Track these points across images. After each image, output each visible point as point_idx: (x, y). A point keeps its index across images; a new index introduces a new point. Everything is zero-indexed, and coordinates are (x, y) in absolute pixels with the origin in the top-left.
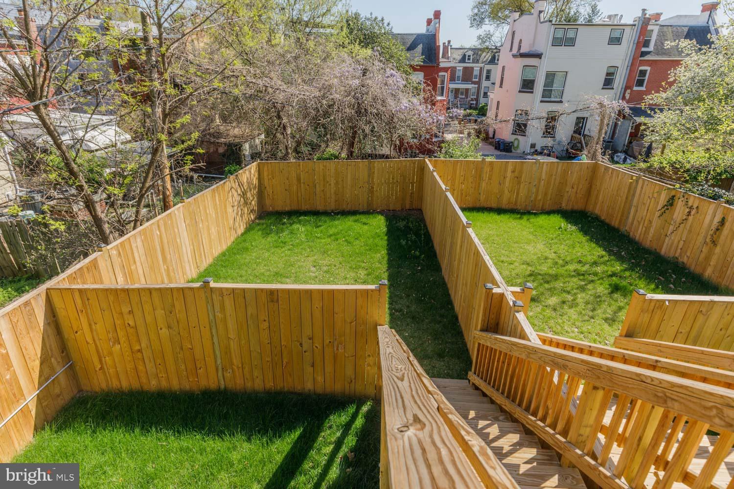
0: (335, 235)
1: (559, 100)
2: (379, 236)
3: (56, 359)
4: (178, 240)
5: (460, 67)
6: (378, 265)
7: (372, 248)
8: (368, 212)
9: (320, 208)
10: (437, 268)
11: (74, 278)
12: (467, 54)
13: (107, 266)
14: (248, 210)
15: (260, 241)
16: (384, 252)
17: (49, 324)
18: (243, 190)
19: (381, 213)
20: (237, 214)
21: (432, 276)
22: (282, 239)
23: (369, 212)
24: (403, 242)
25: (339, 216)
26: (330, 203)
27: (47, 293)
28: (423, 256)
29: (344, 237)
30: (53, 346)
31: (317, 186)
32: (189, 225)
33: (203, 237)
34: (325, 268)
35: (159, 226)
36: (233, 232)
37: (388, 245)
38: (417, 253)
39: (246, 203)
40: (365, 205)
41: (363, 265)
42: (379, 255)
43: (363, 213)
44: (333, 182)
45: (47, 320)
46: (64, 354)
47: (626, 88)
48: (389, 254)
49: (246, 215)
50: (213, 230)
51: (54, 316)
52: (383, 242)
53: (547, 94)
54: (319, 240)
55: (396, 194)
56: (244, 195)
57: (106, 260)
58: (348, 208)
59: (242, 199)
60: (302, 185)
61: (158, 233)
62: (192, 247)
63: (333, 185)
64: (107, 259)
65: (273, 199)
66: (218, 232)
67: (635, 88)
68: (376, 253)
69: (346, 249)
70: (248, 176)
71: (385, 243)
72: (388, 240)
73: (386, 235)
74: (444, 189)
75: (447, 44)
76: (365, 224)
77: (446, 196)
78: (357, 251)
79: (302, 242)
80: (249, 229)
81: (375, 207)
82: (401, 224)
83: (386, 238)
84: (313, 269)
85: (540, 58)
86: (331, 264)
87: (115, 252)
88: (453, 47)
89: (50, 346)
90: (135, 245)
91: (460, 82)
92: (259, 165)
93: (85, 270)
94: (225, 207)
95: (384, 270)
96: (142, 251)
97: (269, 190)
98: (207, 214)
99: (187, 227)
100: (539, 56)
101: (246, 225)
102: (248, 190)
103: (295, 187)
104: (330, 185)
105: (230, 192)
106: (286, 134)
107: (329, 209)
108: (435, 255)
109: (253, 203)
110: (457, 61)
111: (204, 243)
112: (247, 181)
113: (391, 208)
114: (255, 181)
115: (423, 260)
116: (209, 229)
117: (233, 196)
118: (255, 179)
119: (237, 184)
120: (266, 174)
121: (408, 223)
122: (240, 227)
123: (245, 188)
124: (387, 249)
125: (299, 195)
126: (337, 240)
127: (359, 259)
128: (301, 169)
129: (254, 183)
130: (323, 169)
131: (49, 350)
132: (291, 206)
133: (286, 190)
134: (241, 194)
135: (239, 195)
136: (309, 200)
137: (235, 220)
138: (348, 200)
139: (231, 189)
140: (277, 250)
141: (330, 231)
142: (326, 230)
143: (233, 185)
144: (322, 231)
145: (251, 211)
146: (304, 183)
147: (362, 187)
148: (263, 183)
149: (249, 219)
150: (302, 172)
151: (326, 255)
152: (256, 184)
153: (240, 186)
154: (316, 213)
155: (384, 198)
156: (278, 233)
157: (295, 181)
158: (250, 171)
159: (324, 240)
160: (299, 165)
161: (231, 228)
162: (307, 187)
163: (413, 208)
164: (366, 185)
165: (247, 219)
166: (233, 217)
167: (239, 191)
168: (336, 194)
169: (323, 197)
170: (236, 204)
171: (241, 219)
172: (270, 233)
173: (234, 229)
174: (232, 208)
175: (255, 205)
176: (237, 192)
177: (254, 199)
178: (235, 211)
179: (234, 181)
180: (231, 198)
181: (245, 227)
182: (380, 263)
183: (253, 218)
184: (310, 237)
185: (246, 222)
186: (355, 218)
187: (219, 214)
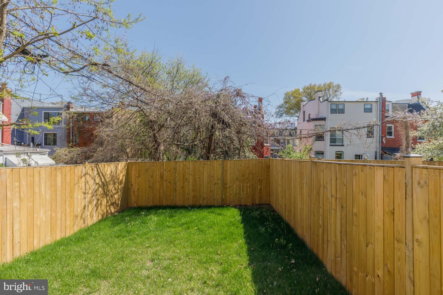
0: (186, 223)
1: (341, 144)
2: (234, 225)
6: (236, 258)
7: (228, 237)
9: (179, 203)
14: (107, 202)
15: (107, 231)
16: (242, 241)
18: (103, 180)
19: (235, 207)
20: (90, 202)
22: (129, 228)
23: (223, 205)
24: (263, 230)
25: (195, 209)
26: (188, 199)
28: (291, 245)
29: (197, 226)
31: (177, 184)
34: (166, 263)
37: (245, 233)
38: (283, 241)
39: (106, 194)
40: (220, 201)
41: (216, 257)
42: (236, 245)
43: (219, 207)
44: (191, 179)
47: (382, 137)
48: (248, 243)
49: (103, 207)
52: (240, 230)
53: (333, 141)
54: (168, 230)
55: (247, 190)
56: (104, 185)
58: (205, 203)
59: (100, 189)
60: (164, 182)
63: (191, 182)
65: (138, 195)
67: (388, 137)
68: (232, 242)
69: (197, 238)
70: (113, 169)
71: (242, 231)
72: (245, 227)
73: (242, 223)
76: (220, 214)
78: (210, 240)
79: (150, 231)
80: (100, 221)
81: (228, 201)
82: (256, 214)
83: (242, 226)
84: (149, 264)
85: (325, 120)
92: (128, 165)
94: (72, 191)
95: (245, 265)
97: (135, 187)
100: (324, 119)
101: (103, 216)
102: (111, 183)
103: (158, 185)
104: (189, 182)
107: (186, 204)
109: (116, 196)
112: (110, 174)
113: (243, 204)
114: (122, 177)
115: (293, 251)
117: (86, 182)
118: (121, 175)
119: (96, 172)
122: (92, 217)
123: (107, 180)
124: (245, 238)
125: (162, 191)
126: (189, 228)
127: (211, 250)
128: (164, 168)
129: (121, 178)
130: (183, 168)
132: (153, 203)
133: (150, 187)
134: (101, 183)
135: (97, 184)
136: (170, 196)
137: (85, 208)
138: (205, 196)
139: (85, 174)
140: (117, 240)
141: (183, 220)
142: (180, 219)
143: (90, 172)
144: (174, 221)
145: (112, 204)
146: (166, 181)
147: (216, 184)
148: (129, 180)
149: (107, 211)
150: (165, 170)
151: (172, 245)
152: (122, 180)
153: (99, 176)
154: (174, 207)
155: (236, 195)
156: (128, 223)
157: (158, 179)
158: (116, 167)
159: (174, 229)
160: (163, 165)
161: (77, 216)
162: (169, 185)
163: (263, 203)
164: (220, 182)
165: (105, 211)
166: (83, 205)
167: (98, 180)
168: (194, 190)
169: (182, 193)
170: (90, 192)
171: (95, 209)
172: (120, 223)
173: (81, 218)
174: (83, 195)
175: (118, 199)
176: (95, 180)
177: (117, 192)
178: (87, 199)
179: (92, 169)
180: (83, 185)
181: (100, 217)
182: (239, 255)
183: (113, 210)
184: (160, 226)
185: (102, 213)
186: (210, 210)
187: (59, 197)
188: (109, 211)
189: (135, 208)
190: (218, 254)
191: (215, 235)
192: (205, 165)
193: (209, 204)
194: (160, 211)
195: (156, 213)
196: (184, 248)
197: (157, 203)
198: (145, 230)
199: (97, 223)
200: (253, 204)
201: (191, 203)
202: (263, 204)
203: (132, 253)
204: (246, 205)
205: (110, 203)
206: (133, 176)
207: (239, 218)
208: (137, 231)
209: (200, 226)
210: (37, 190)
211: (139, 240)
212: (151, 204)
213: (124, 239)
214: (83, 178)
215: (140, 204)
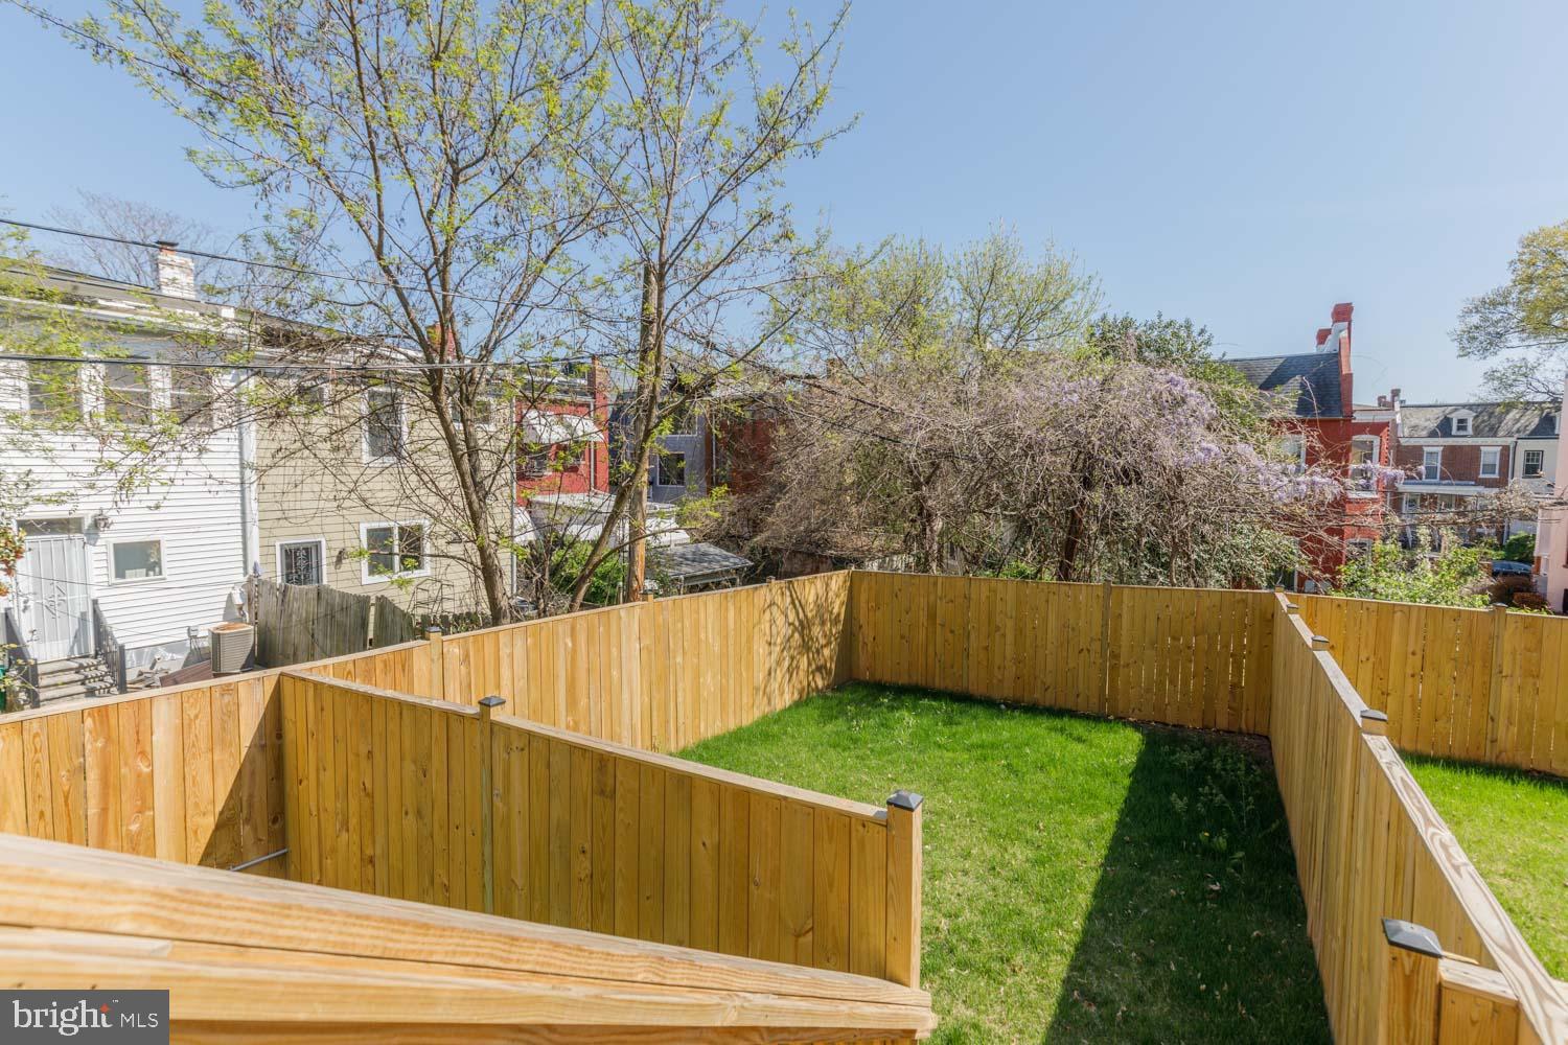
0: (982, 746)
2: (1108, 774)
3: (255, 829)
4: (615, 673)
5: (1436, 446)
6: (1077, 846)
7: (1085, 801)
8: (1097, 718)
9: (977, 688)
10: (1292, 908)
11: (349, 673)
12: (1455, 418)
13: (431, 671)
14: (809, 664)
15: (812, 729)
16: (1109, 816)
17: (263, 747)
18: (801, 615)
19: (1136, 726)
20: (779, 663)
21: (1261, 924)
22: (855, 732)
23: (1100, 716)
24: (1180, 804)
25: (1017, 713)
26: (1001, 682)
27: (278, 682)
28: (1240, 854)
29: (1006, 758)
30: (256, 800)
31: (972, 637)
32: (649, 652)
33: (680, 685)
35: (573, 629)
36: (761, 700)
37: (1125, 801)
38: (1221, 842)
39: (806, 647)
40: (1094, 700)
41: (1030, 833)
42: (1091, 821)
43: (1086, 717)
44: (1010, 629)
45: (261, 739)
46: (277, 826)
48: (1121, 824)
49: (802, 673)
50: (709, 681)
51: (280, 736)
52: (1116, 791)
54: (937, 753)
55: (1185, 683)
56: (804, 626)
57: (432, 660)
58: (1048, 700)
59: (796, 635)
60: (939, 628)
61: (570, 644)
62: (647, 700)
63: (1010, 638)
64: (435, 658)
65: (874, 652)
66: (723, 689)
68: (1083, 812)
69: (1003, 786)
70: (821, 592)
71: (1120, 794)
72: (1131, 789)
73: (1131, 775)
74: (1309, 643)
75: (1389, 399)
76: (1079, 740)
77: (1316, 661)
78: (1029, 796)
79: (898, 747)
80: (797, 705)
81: (1121, 706)
82: (1184, 758)
83: (1127, 782)
86: (944, 811)
87: (457, 650)
88: (1408, 403)
89: (251, 796)
90: (508, 651)
91: (1437, 480)
92: (852, 577)
93: (379, 666)
94: (750, 639)
95: (1092, 863)
96: (520, 668)
97: (867, 634)
98: (699, 640)
99: (644, 653)
101: (801, 694)
102: (817, 621)
103: (922, 636)
104: (1004, 636)
105: (768, 612)
106: (931, 530)
107: (996, 695)
108: (1288, 864)
109: (826, 652)
110: (1424, 433)
111: (680, 700)
112: (816, 602)
113: (1170, 720)
114: (838, 607)
115: (1238, 868)
116: (697, 675)
117: (773, 621)
118: (838, 602)
119: (789, 600)
120: (863, 597)
121: (1210, 758)
122: (782, 694)
123: (810, 615)
124: (1120, 811)
125: (931, 651)
126: (986, 759)
127: (1025, 817)
128: (939, 593)
129: (835, 611)
130: (989, 598)
131: (245, 804)
132: (910, 676)
133: (902, 637)
134: (797, 623)
135: (790, 624)
136: (952, 667)
137: (770, 674)
138: (1049, 680)
139: (770, 606)
140: (832, 752)
141: (975, 738)
142: (968, 734)
143: (778, 599)
144: (954, 735)
145: (819, 669)
146: (943, 626)
147: (1085, 651)
148: (855, 615)
149: (809, 685)
150: (941, 599)
151: (941, 788)
152: (839, 614)
153: (795, 607)
154: (963, 699)
155: (1148, 690)
156: (852, 720)
157: (923, 618)
158: (827, 585)
159: (950, 754)
160: (935, 584)
161: (757, 689)
162: (950, 636)
163: (1240, 729)
164: (1096, 646)
165: (805, 683)
166: (767, 666)
167: (792, 617)
168: (1018, 661)
169: (985, 663)
170: (779, 641)
171: (787, 676)
172: (836, 718)
173: (764, 693)
174: (767, 647)
175: (831, 658)
176: (786, 616)
177: (829, 643)
178: (774, 656)
179: (783, 594)
180: (768, 625)
181: (796, 696)
182: (1088, 842)
183: (820, 684)
184: (922, 739)
185: (799, 686)
186: (1058, 723)
187: (731, 648)
188: (813, 684)
189: (866, 684)
190: (1038, 828)
191: (1045, 787)
192: (1051, 595)
193: (1061, 703)
194: (926, 701)
195: (914, 708)
196: (967, 799)
197: (918, 679)
198: (888, 744)
199: (790, 707)
200: (1205, 728)
201: (1007, 691)
202: (1241, 733)
203: (863, 783)
204: (1182, 726)
205: (814, 666)
206: (863, 605)
207: (1131, 759)
208: (872, 741)
209: (1015, 761)
210: (703, 636)
211: (873, 762)
212: (903, 680)
213: (847, 754)
214: (768, 613)
215: (878, 676)
